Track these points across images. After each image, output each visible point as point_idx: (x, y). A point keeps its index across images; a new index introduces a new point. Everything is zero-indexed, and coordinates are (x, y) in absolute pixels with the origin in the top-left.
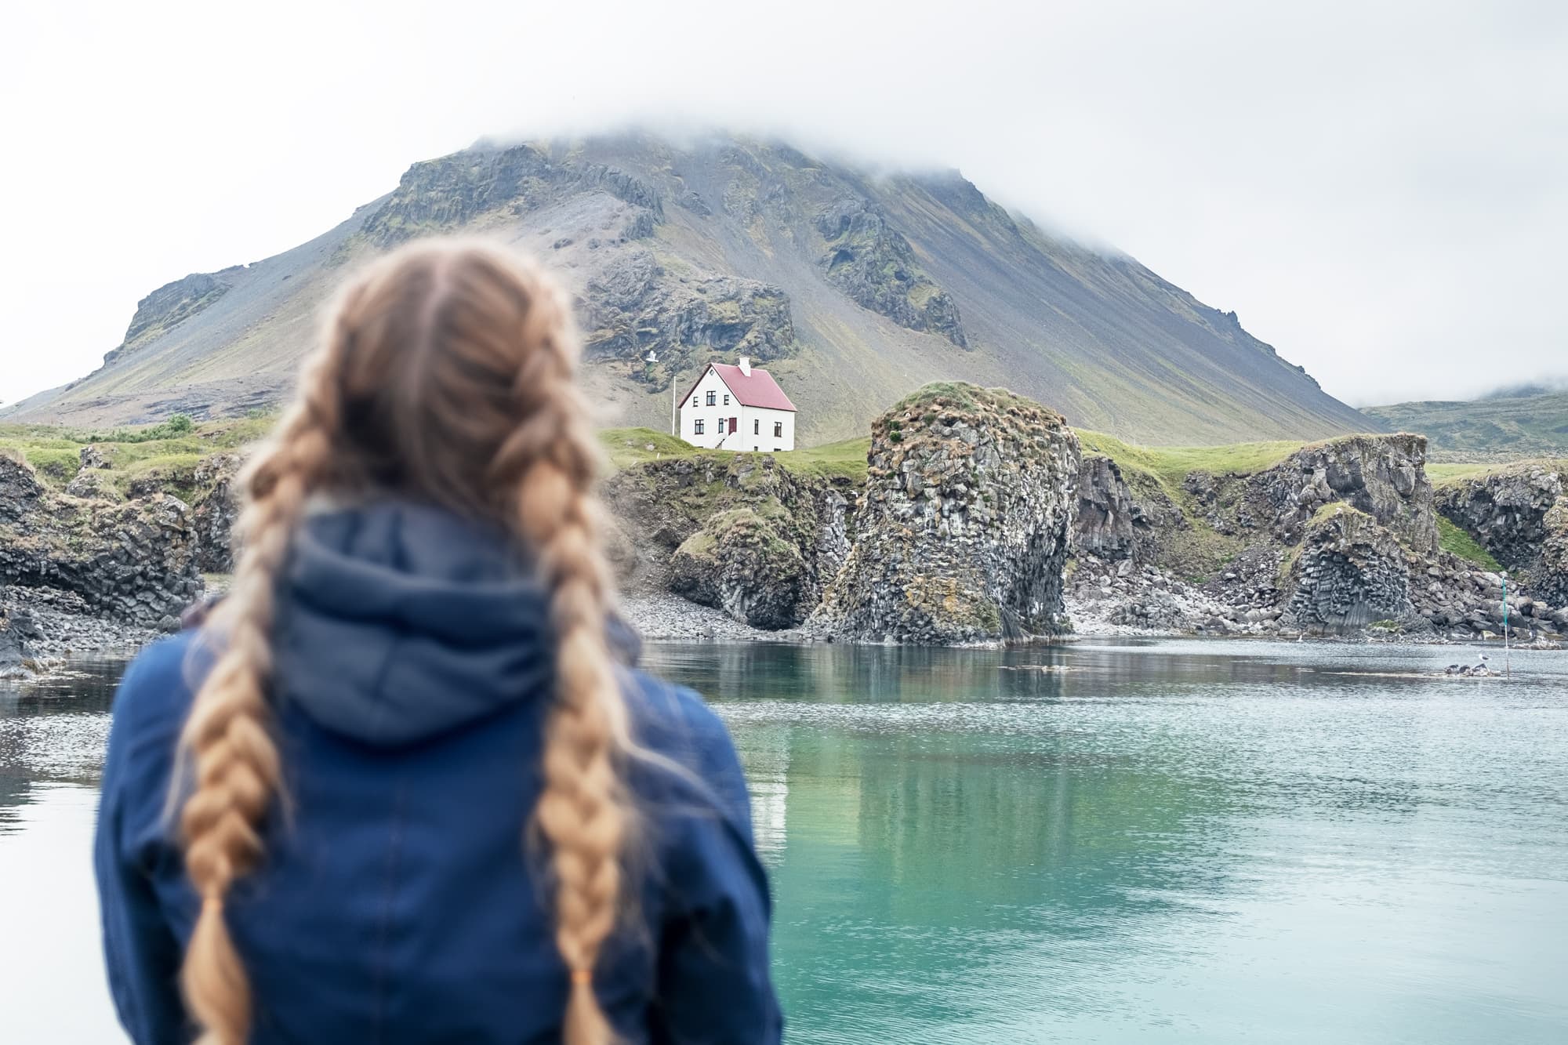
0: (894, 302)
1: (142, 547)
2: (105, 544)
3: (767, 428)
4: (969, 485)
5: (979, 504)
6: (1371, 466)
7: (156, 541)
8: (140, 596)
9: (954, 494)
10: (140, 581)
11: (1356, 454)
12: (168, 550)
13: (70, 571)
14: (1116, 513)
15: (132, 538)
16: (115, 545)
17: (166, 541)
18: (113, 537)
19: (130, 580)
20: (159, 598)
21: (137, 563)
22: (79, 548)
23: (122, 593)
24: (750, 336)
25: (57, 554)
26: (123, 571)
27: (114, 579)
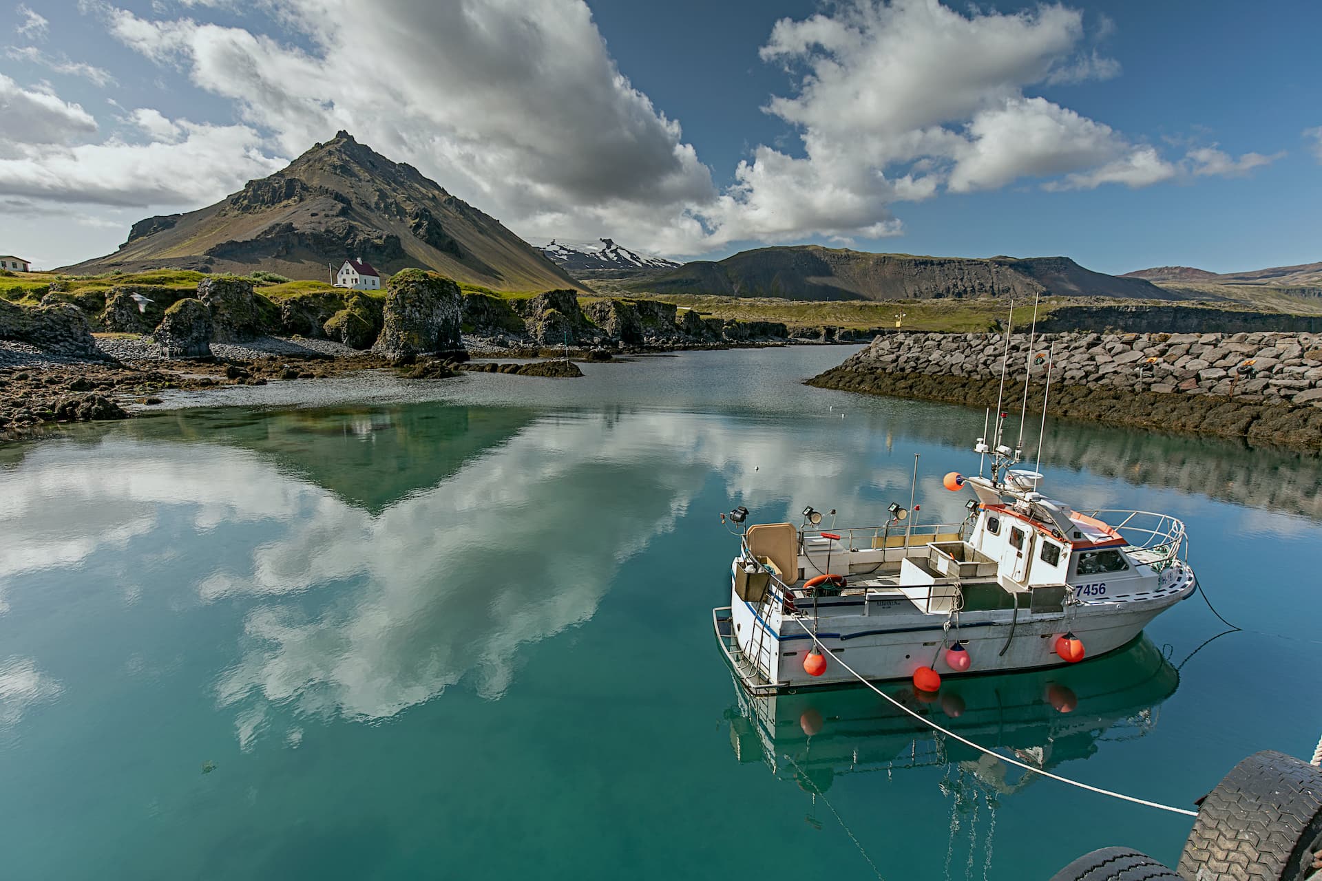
0: (436, 242)
1: (58, 324)
2: (38, 323)
3: (369, 283)
4: (421, 303)
5: (424, 309)
6: (562, 298)
7: (65, 321)
8: (62, 344)
9: (415, 306)
10: (60, 338)
11: (557, 295)
12: (72, 326)
13: (21, 334)
14: (488, 311)
15: (52, 320)
16: (44, 324)
17: (71, 322)
18: (42, 320)
19: (55, 337)
20: (71, 344)
21: (57, 331)
22: (25, 325)
23: (51, 342)
24: (387, 251)
25: (12, 327)
26: (50, 334)
27: (46, 337)
